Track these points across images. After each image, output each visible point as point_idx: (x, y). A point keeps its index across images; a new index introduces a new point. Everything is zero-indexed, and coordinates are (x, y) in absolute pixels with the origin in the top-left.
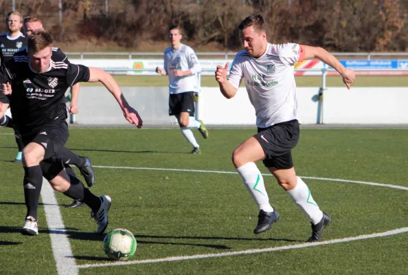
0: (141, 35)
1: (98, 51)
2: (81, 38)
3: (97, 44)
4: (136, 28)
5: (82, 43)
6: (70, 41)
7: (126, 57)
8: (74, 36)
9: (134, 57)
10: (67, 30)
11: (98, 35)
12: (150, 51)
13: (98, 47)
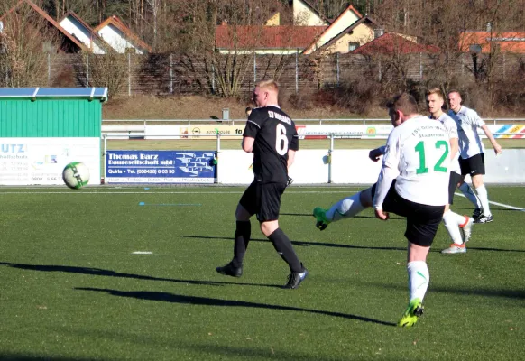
0: (371, 102)
1: (332, 117)
2: (317, 106)
3: (332, 111)
4: (366, 96)
5: (318, 110)
6: (307, 109)
7: (361, 123)
8: (311, 104)
9: (368, 123)
10: (304, 99)
11: (333, 103)
12: (379, 117)
13: (332, 114)
